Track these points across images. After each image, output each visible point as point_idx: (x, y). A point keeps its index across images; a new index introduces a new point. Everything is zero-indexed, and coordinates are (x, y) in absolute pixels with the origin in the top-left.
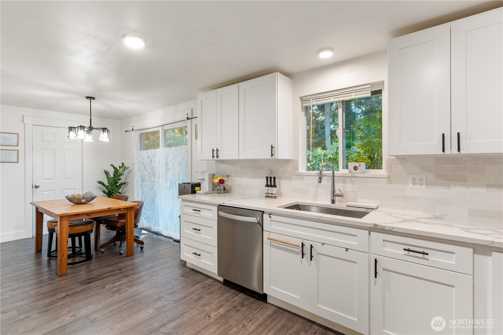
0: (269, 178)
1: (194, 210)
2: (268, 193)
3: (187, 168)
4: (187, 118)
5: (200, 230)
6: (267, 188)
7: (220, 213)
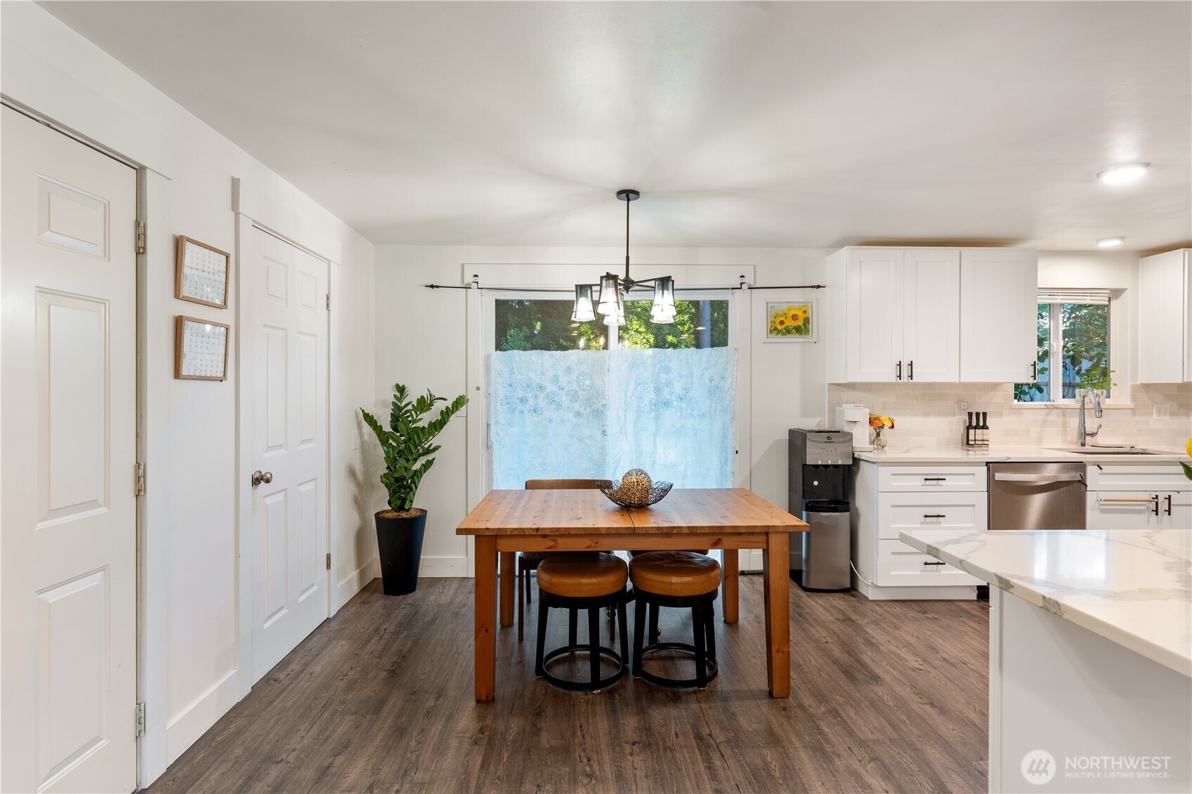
1: (926, 479)
2: (975, 440)
3: (735, 400)
4: (742, 284)
5: (944, 516)
6: (971, 432)
7: (999, 476)
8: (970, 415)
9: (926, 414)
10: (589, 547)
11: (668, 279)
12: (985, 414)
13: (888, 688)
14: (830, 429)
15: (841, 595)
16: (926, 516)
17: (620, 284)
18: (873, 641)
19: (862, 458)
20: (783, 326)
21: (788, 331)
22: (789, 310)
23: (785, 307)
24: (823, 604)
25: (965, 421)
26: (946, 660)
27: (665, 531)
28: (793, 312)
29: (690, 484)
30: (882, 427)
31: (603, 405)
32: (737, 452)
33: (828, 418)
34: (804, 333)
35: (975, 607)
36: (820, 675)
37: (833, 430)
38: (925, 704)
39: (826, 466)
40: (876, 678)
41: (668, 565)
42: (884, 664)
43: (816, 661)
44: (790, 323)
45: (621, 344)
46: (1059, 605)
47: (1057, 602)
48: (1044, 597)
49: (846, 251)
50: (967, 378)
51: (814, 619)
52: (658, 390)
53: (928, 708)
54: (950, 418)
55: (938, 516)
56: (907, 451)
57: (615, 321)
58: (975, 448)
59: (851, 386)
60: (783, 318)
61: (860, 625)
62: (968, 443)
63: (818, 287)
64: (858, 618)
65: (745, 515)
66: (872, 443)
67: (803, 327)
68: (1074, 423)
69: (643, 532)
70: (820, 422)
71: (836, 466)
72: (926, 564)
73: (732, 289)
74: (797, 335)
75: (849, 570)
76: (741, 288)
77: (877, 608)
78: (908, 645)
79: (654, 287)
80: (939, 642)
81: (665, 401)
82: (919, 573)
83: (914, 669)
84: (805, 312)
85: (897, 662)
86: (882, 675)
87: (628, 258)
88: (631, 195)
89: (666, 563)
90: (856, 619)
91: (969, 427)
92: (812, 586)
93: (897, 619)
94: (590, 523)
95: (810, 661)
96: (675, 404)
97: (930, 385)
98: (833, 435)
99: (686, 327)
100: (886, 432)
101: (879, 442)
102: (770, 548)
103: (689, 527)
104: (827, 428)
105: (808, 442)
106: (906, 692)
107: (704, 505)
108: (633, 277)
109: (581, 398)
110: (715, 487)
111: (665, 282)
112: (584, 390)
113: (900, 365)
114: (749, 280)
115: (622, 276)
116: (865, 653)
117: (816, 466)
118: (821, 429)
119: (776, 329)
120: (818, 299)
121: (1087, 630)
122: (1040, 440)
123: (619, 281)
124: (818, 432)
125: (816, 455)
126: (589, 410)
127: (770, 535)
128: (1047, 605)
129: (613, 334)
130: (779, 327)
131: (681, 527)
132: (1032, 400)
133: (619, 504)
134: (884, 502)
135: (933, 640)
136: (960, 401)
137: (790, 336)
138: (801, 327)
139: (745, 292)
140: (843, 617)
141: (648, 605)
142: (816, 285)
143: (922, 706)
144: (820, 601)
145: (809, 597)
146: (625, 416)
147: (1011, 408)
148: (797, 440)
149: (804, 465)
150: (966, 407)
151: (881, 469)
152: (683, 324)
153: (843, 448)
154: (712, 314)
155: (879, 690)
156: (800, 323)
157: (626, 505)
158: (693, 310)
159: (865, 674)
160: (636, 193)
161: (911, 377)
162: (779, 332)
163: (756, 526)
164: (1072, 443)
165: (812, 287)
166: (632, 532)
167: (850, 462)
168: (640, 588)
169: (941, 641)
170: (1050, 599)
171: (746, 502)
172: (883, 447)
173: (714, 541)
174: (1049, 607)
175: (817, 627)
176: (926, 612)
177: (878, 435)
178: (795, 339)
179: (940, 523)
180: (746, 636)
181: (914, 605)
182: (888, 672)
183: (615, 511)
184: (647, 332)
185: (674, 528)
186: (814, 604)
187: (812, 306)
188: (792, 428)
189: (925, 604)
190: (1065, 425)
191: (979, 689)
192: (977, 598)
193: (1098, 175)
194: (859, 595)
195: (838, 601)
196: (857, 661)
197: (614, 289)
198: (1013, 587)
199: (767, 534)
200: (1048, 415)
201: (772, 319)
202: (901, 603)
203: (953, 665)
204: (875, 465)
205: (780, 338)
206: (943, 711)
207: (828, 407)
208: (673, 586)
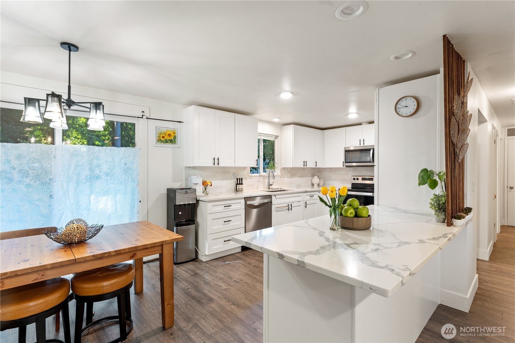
0: (239, 179)
1: (225, 207)
2: (239, 189)
3: (139, 175)
4: (143, 116)
5: (231, 221)
6: (238, 186)
7: (249, 203)
8: (237, 179)
9: (223, 180)
10: (36, 280)
11: (100, 104)
12: (242, 179)
13: (217, 302)
14: (186, 188)
15: (192, 263)
16: (225, 222)
17: (63, 102)
18: (208, 281)
19: (200, 200)
20: (164, 139)
21: (166, 142)
22: (167, 131)
23: (165, 130)
24: (184, 269)
25: (235, 182)
26: (235, 281)
27: (99, 257)
28: (169, 133)
29: (114, 222)
30: (207, 186)
31: (50, 179)
32: (140, 201)
33: (185, 182)
34: (174, 143)
35: (241, 254)
36: (187, 308)
37: (188, 188)
38: (231, 305)
39: (185, 205)
40: (211, 300)
41: (101, 275)
42: (213, 291)
43: (184, 300)
44: (167, 138)
45: (64, 143)
46: (304, 263)
47: (303, 262)
48: (298, 260)
49: (193, 107)
50: (237, 165)
51: (181, 278)
52: (91, 170)
53: (232, 306)
54: (231, 181)
55: (229, 221)
56: (216, 195)
57: (60, 126)
58: (239, 192)
59: (194, 168)
60: (164, 135)
61: (201, 275)
62: (237, 190)
63: (180, 122)
64: (200, 272)
65: (150, 237)
66: (203, 192)
67: (173, 140)
68: (267, 181)
69: (82, 260)
70: (181, 184)
71: (189, 204)
72: (225, 241)
73: (138, 117)
74: (171, 144)
75: (195, 250)
76: (142, 118)
77: (207, 265)
78: (221, 279)
79: (90, 108)
80: (232, 274)
81: (96, 176)
82: (222, 246)
83: (225, 290)
84: (174, 133)
85: (218, 289)
86: (213, 297)
87: (69, 87)
88: (72, 48)
89: (98, 274)
90: (199, 273)
91: (237, 184)
92: (179, 261)
93: (215, 268)
94: (36, 263)
95: (182, 301)
96: (103, 177)
97: (224, 167)
98: (187, 190)
99: (107, 138)
100: (208, 187)
101: (206, 192)
102: (163, 253)
103: (115, 251)
104: (184, 187)
105: (177, 193)
106: (223, 302)
107: (124, 234)
108: (73, 98)
109: (31, 174)
110: (128, 222)
111: (97, 105)
112: (34, 170)
113: (214, 159)
114: (147, 114)
115: (65, 97)
116: (205, 288)
117: (180, 205)
118: (182, 188)
119: (160, 140)
120: (180, 128)
121: (317, 272)
122: (257, 188)
123: (62, 100)
124: (181, 189)
125: (181, 200)
126: (38, 182)
127: (163, 246)
128: (299, 263)
129: (58, 136)
130: (162, 139)
131: (110, 252)
132: (253, 173)
133: (62, 243)
134: (209, 218)
135: (230, 274)
136: (234, 174)
137: (167, 144)
138: (173, 141)
139: (144, 120)
140: (194, 273)
141: (86, 304)
142: (179, 121)
143: (230, 306)
144: (183, 268)
145: (177, 267)
146: (68, 185)
147: (249, 176)
148: (171, 193)
149: (175, 205)
150: (236, 176)
151: (208, 204)
152: (105, 136)
153: (191, 196)
154: (121, 132)
155: (213, 305)
156: (172, 138)
157: (68, 243)
158: (111, 129)
159: (206, 299)
160: (77, 48)
161: (218, 164)
162: (162, 141)
163: (156, 243)
164: (266, 188)
165: (178, 122)
166: (74, 262)
167: (195, 202)
168: (80, 295)
169: (232, 273)
170: (300, 261)
171: (148, 229)
172: (207, 194)
173: (131, 255)
174: (300, 264)
175: (183, 282)
176: (225, 262)
177: (206, 189)
178: (169, 145)
179: (229, 224)
180: (148, 298)
181: (221, 259)
182: (215, 295)
183: (60, 248)
184: (82, 138)
185: (105, 253)
186: (180, 270)
187: (177, 130)
188: (169, 188)
189: (224, 258)
190: (264, 182)
191: (248, 290)
192: (241, 250)
193: (280, 93)
194: (199, 260)
195: (190, 266)
196: (202, 294)
197: (58, 104)
198: (285, 257)
199: (162, 245)
200: (260, 178)
201: (159, 135)
202: (216, 260)
203: (238, 283)
204: (206, 203)
205: (163, 145)
206: (238, 305)
207: (185, 177)
208: (104, 288)
